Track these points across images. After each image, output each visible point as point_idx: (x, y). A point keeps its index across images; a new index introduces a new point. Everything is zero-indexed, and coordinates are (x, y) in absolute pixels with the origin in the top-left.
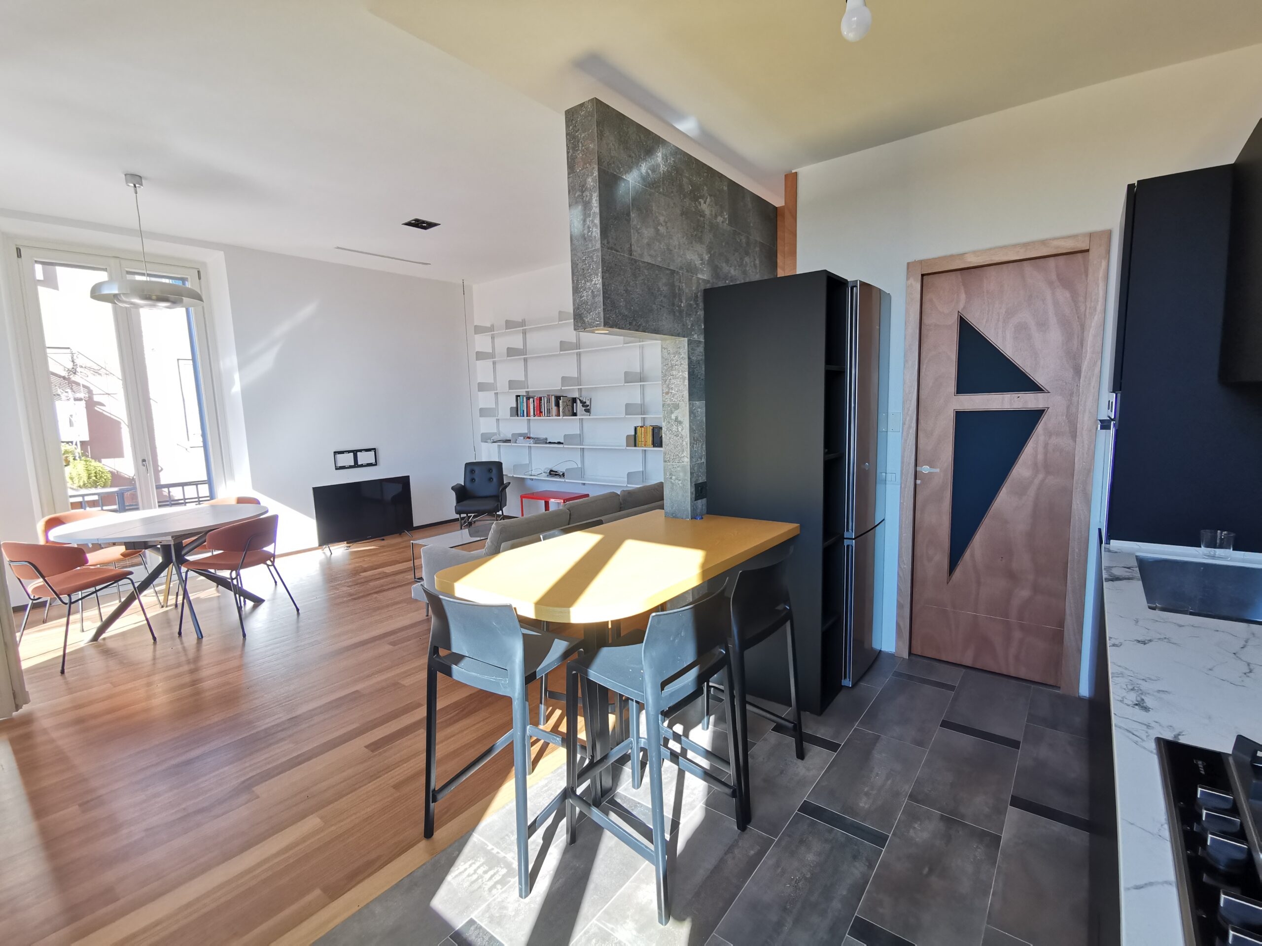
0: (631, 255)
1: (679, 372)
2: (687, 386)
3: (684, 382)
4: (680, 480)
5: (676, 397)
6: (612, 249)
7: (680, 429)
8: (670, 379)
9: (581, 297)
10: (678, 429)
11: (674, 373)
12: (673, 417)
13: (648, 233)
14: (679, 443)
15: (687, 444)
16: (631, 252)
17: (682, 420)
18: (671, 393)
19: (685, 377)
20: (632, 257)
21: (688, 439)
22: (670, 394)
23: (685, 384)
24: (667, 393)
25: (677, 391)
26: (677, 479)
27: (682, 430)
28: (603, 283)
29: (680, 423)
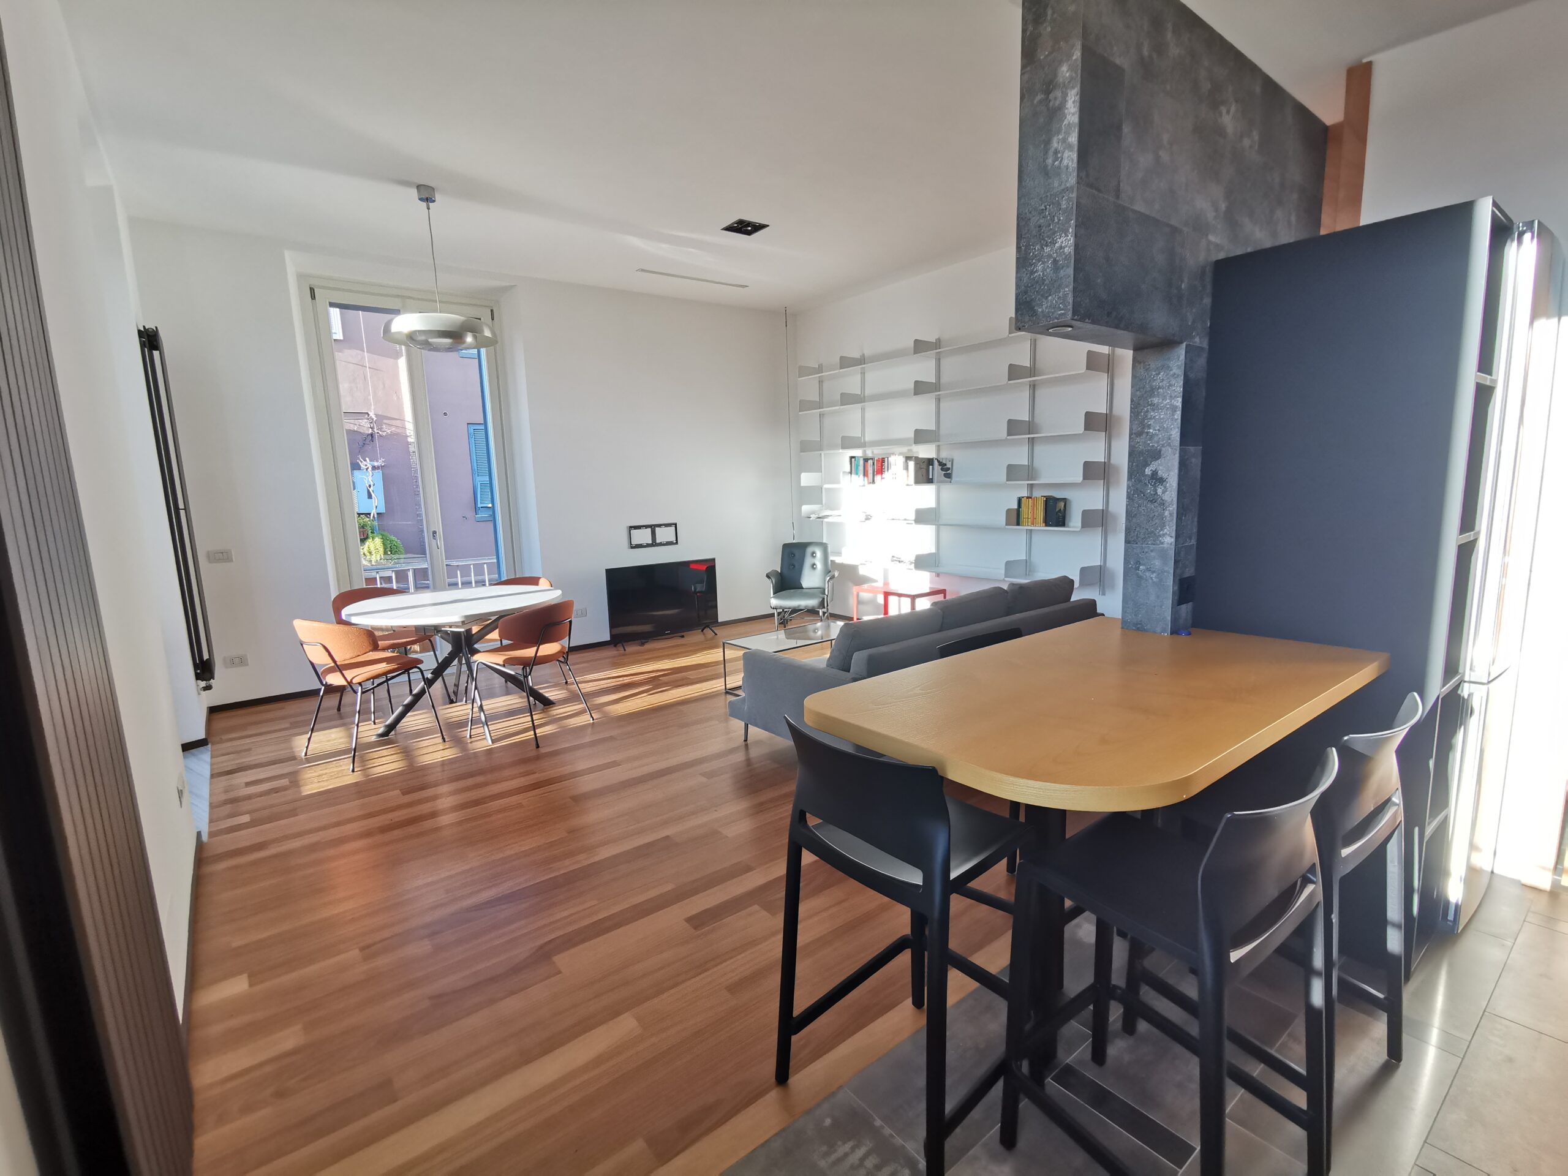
0: (1118, 197)
1: (1164, 398)
2: (1179, 421)
3: (1173, 415)
4: (1154, 572)
5: (1156, 439)
6: (1091, 186)
7: (1159, 491)
8: (1147, 411)
9: (1032, 273)
10: (1156, 491)
11: (1156, 400)
12: (1148, 471)
13: (1145, 160)
14: (1156, 514)
15: (1171, 514)
16: (1118, 193)
17: (1165, 476)
18: (1148, 433)
19: (1177, 407)
20: (1120, 202)
21: (1175, 506)
22: (1144, 436)
23: (1176, 417)
24: (1139, 434)
25: (1159, 430)
26: (1148, 570)
27: (1164, 492)
28: (1075, 245)
29: (1161, 481)
